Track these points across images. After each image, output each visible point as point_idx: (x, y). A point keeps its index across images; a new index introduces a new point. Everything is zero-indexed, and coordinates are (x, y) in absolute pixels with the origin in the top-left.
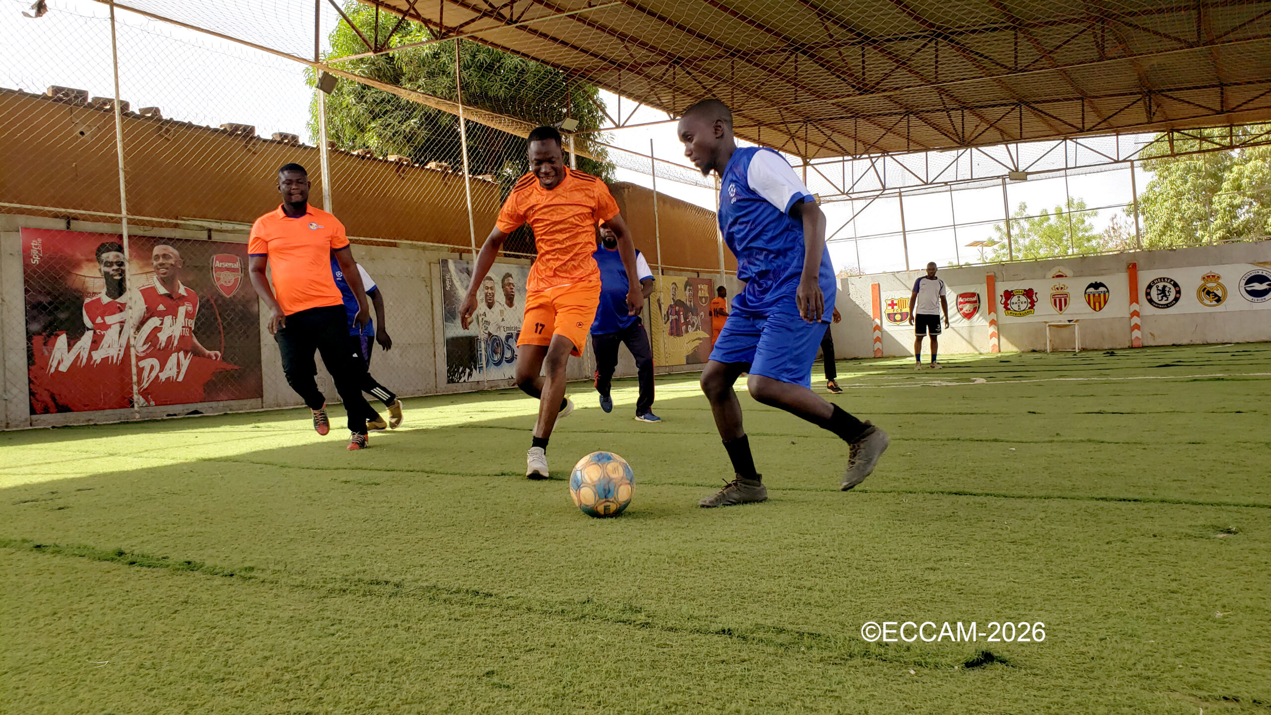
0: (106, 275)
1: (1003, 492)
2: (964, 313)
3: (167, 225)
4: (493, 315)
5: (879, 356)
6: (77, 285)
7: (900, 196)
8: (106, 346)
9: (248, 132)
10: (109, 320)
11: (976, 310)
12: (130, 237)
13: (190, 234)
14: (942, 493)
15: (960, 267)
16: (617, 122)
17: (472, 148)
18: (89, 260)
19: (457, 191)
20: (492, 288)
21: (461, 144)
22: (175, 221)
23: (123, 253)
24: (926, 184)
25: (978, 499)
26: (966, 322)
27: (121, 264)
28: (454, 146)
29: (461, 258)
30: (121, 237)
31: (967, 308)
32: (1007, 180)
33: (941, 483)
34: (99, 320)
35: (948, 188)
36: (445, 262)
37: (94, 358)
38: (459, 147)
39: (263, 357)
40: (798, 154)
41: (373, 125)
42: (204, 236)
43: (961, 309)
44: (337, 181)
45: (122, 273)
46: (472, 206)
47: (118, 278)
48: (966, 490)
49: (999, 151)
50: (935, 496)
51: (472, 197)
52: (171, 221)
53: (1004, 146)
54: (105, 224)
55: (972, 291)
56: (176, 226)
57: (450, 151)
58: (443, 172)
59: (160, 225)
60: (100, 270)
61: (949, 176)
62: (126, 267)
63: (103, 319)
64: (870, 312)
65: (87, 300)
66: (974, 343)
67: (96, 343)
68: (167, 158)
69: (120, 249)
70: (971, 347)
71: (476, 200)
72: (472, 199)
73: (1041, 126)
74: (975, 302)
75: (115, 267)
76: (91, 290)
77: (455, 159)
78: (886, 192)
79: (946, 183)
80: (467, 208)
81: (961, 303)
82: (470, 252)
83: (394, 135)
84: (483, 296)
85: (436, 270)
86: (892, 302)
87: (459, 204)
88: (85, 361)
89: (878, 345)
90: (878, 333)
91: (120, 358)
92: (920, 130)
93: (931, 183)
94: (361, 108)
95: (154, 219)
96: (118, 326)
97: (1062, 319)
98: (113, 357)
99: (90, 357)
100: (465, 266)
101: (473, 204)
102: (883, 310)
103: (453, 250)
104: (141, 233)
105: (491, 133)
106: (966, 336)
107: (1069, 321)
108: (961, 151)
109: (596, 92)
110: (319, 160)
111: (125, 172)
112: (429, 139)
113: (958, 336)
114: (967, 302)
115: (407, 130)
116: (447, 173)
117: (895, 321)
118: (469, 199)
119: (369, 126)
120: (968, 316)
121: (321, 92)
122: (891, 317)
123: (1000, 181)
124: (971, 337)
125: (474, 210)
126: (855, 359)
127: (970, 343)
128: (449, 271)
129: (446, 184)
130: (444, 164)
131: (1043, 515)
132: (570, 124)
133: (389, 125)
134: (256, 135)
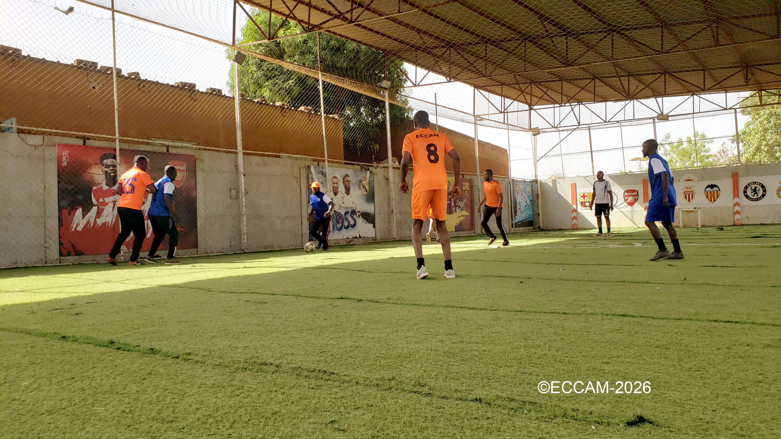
0: (106, 173)
1: (652, 315)
2: (628, 202)
3: (143, 143)
4: (337, 200)
5: (575, 228)
6: (89, 178)
7: (589, 129)
8: (105, 215)
9: (192, 87)
10: (107, 200)
11: (636, 200)
12: (120, 150)
13: (156, 149)
14: (614, 315)
15: (627, 174)
16: (415, 83)
17: (326, 98)
18: (96, 164)
19: (317, 124)
20: (337, 183)
21: (320, 96)
22: (147, 141)
23: (116, 160)
24: (605, 122)
25: (636, 319)
26: (629, 208)
27: (115, 166)
28: (315, 97)
29: (318, 165)
30: (115, 150)
31: (630, 199)
32: (656, 120)
33: (613, 309)
34: (101, 200)
35: (619, 124)
36: (309, 167)
37: (98, 223)
38: (318, 97)
39: (199, 224)
40: (526, 103)
41: (267, 84)
42: (164, 150)
43: (627, 200)
44: (244, 118)
45: (115, 172)
46: (326, 133)
47: (113, 174)
48: (628, 314)
49: (651, 102)
50: (609, 317)
51: (326, 128)
52: (145, 140)
53: (654, 99)
54: (106, 142)
55: (634, 189)
56: (148, 144)
57: (313, 100)
58: (308, 113)
59: (138, 143)
60: (102, 170)
61: (620, 117)
62: (118, 168)
63: (103, 199)
64: (570, 201)
65: (94, 188)
66: (634, 221)
67: (99, 214)
68: (143, 102)
69: (114, 157)
70: (632, 224)
71: (328, 130)
72: (326, 129)
73: (679, 87)
74: (636, 195)
75: (111, 168)
76: (97, 182)
77: (316, 105)
78: (580, 126)
79: (618, 122)
80: (323, 135)
81: (626, 196)
82: (324, 161)
83: (279, 90)
84: (331, 188)
85: (304, 172)
86: (584, 195)
87: (318, 132)
88: (92, 224)
89: (575, 221)
90: (574, 214)
91: (113, 223)
92: (602, 89)
93: (608, 122)
94: (260, 73)
95: (135, 139)
96: (112, 203)
97: (690, 206)
98: (109, 222)
99: (95, 221)
100: (321, 170)
101: (326, 132)
102: (578, 200)
103: (314, 160)
104: (127, 148)
105: (338, 89)
106: (630, 216)
107: (695, 208)
108: (627, 102)
109: (402, 64)
110: (234, 105)
111: (118, 111)
112: (300, 93)
113: (624, 216)
114: (631, 195)
115: (287, 87)
116: (311, 113)
117: (586, 206)
118: (324, 129)
119: (264, 84)
120: (631, 204)
121: (236, 63)
122: (583, 204)
123: (652, 120)
124: (633, 217)
125: (327, 136)
126: (560, 229)
127: (632, 221)
128: (311, 173)
129: (310, 120)
130: (309, 108)
131: (677, 330)
132: (386, 84)
133: (277, 83)
134: (196, 89)
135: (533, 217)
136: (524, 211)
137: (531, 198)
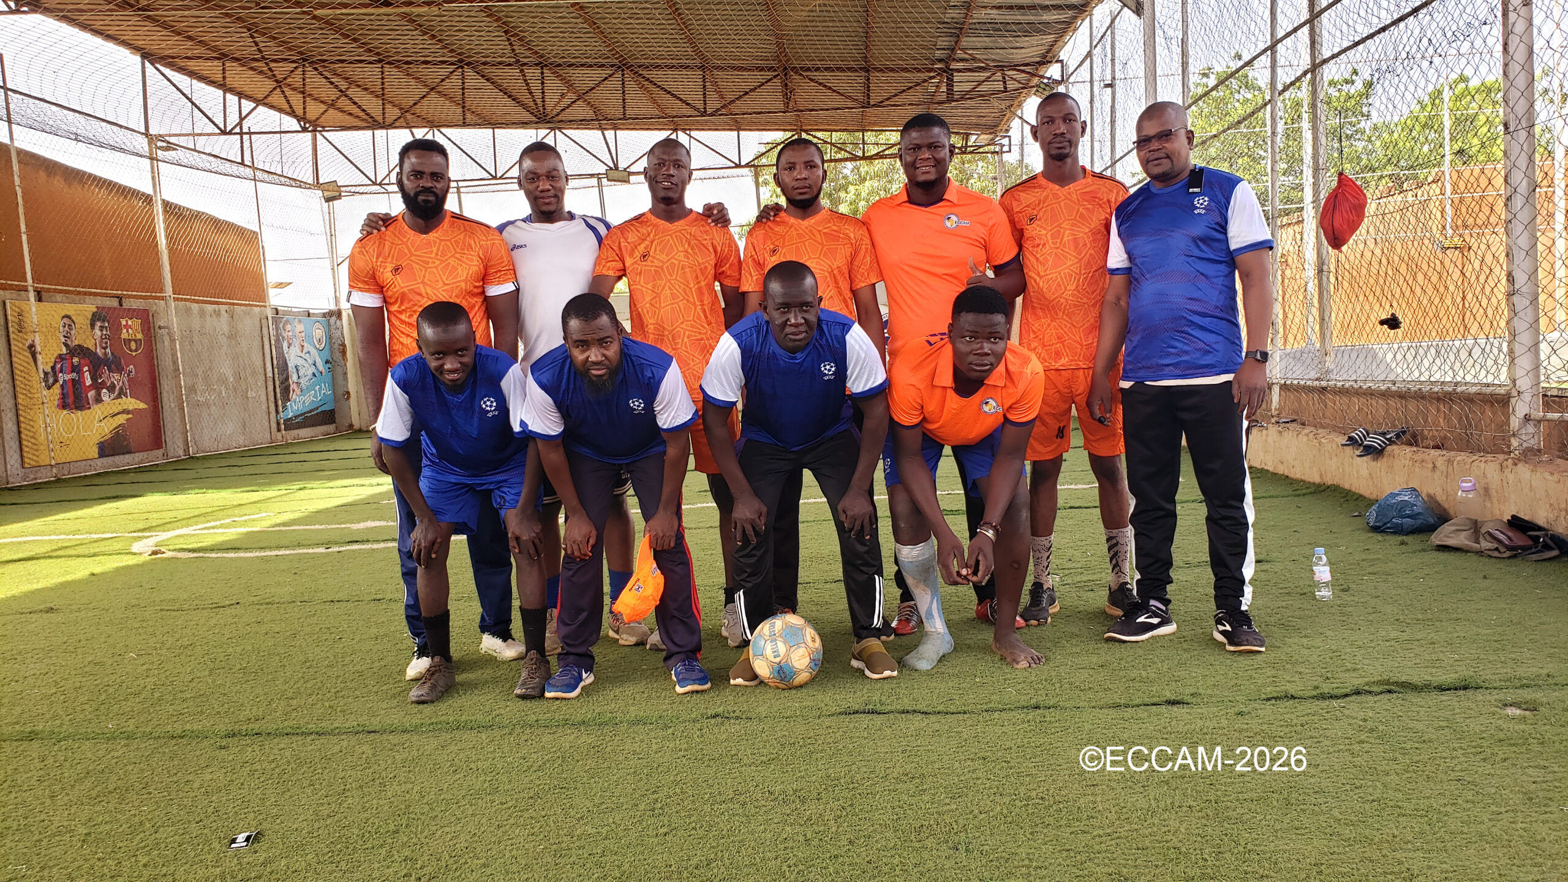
24: (495, 178)
40: (292, 113)
49: (591, 139)
53: (599, 132)
93: (501, 178)
123: (594, 181)
135: (336, 400)
136: (309, 389)
137: (326, 355)
